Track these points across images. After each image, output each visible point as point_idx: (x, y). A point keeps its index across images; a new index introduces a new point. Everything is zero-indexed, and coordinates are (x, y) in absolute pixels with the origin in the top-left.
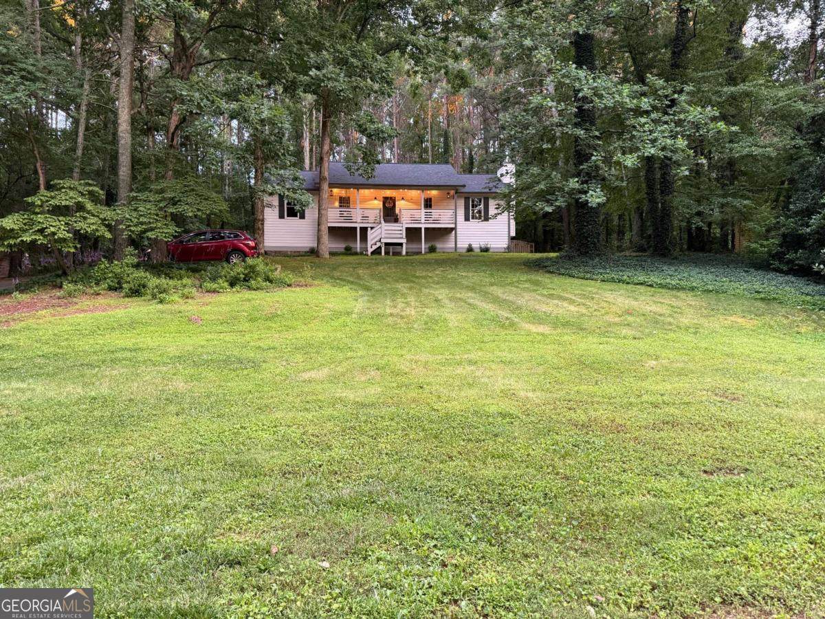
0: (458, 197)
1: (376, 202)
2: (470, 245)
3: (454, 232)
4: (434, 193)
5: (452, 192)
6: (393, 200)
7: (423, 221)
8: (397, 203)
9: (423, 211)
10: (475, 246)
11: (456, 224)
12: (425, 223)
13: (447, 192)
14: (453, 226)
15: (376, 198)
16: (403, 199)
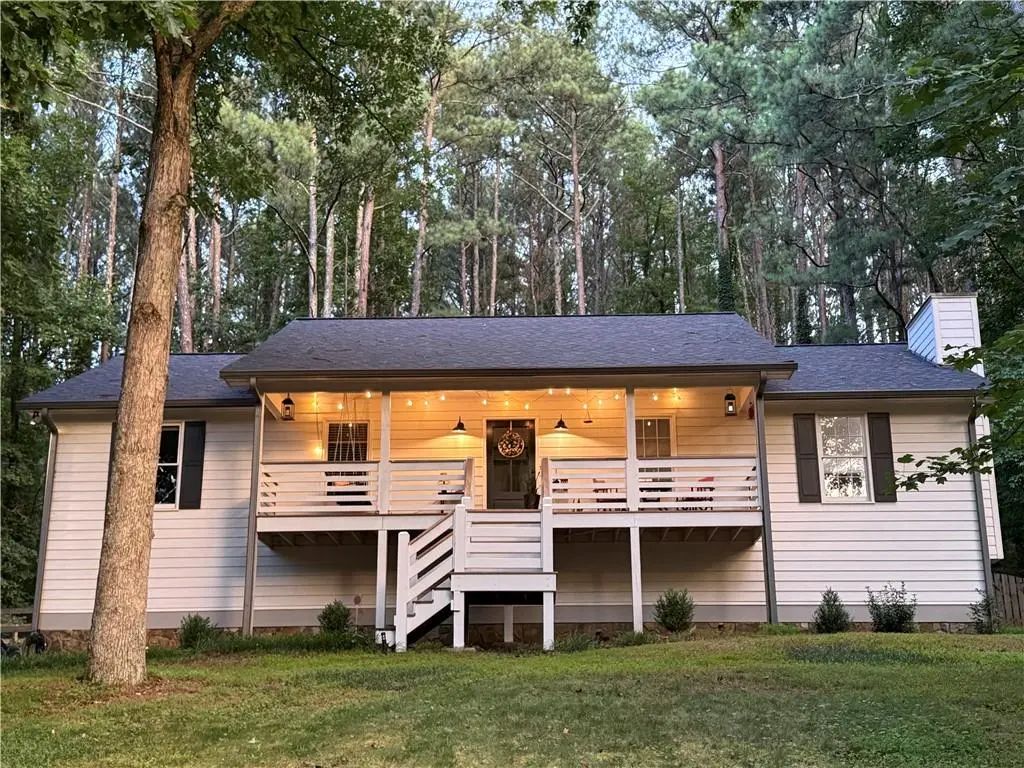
0: (769, 412)
1: (462, 439)
2: (831, 599)
3: (759, 545)
4: (677, 399)
5: (746, 393)
6: (524, 430)
7: (634, 504)
8: (538, 440)
9: (634, 463)
10: (853, 599)
11: (765, 511)
12: (642, 510)
13: (725, 390)
14: (754, 520)
15: (460, 426)
16: (561, 424)
